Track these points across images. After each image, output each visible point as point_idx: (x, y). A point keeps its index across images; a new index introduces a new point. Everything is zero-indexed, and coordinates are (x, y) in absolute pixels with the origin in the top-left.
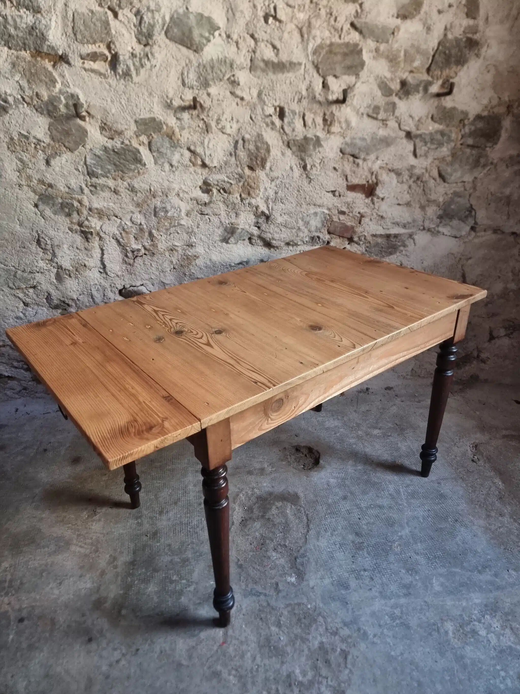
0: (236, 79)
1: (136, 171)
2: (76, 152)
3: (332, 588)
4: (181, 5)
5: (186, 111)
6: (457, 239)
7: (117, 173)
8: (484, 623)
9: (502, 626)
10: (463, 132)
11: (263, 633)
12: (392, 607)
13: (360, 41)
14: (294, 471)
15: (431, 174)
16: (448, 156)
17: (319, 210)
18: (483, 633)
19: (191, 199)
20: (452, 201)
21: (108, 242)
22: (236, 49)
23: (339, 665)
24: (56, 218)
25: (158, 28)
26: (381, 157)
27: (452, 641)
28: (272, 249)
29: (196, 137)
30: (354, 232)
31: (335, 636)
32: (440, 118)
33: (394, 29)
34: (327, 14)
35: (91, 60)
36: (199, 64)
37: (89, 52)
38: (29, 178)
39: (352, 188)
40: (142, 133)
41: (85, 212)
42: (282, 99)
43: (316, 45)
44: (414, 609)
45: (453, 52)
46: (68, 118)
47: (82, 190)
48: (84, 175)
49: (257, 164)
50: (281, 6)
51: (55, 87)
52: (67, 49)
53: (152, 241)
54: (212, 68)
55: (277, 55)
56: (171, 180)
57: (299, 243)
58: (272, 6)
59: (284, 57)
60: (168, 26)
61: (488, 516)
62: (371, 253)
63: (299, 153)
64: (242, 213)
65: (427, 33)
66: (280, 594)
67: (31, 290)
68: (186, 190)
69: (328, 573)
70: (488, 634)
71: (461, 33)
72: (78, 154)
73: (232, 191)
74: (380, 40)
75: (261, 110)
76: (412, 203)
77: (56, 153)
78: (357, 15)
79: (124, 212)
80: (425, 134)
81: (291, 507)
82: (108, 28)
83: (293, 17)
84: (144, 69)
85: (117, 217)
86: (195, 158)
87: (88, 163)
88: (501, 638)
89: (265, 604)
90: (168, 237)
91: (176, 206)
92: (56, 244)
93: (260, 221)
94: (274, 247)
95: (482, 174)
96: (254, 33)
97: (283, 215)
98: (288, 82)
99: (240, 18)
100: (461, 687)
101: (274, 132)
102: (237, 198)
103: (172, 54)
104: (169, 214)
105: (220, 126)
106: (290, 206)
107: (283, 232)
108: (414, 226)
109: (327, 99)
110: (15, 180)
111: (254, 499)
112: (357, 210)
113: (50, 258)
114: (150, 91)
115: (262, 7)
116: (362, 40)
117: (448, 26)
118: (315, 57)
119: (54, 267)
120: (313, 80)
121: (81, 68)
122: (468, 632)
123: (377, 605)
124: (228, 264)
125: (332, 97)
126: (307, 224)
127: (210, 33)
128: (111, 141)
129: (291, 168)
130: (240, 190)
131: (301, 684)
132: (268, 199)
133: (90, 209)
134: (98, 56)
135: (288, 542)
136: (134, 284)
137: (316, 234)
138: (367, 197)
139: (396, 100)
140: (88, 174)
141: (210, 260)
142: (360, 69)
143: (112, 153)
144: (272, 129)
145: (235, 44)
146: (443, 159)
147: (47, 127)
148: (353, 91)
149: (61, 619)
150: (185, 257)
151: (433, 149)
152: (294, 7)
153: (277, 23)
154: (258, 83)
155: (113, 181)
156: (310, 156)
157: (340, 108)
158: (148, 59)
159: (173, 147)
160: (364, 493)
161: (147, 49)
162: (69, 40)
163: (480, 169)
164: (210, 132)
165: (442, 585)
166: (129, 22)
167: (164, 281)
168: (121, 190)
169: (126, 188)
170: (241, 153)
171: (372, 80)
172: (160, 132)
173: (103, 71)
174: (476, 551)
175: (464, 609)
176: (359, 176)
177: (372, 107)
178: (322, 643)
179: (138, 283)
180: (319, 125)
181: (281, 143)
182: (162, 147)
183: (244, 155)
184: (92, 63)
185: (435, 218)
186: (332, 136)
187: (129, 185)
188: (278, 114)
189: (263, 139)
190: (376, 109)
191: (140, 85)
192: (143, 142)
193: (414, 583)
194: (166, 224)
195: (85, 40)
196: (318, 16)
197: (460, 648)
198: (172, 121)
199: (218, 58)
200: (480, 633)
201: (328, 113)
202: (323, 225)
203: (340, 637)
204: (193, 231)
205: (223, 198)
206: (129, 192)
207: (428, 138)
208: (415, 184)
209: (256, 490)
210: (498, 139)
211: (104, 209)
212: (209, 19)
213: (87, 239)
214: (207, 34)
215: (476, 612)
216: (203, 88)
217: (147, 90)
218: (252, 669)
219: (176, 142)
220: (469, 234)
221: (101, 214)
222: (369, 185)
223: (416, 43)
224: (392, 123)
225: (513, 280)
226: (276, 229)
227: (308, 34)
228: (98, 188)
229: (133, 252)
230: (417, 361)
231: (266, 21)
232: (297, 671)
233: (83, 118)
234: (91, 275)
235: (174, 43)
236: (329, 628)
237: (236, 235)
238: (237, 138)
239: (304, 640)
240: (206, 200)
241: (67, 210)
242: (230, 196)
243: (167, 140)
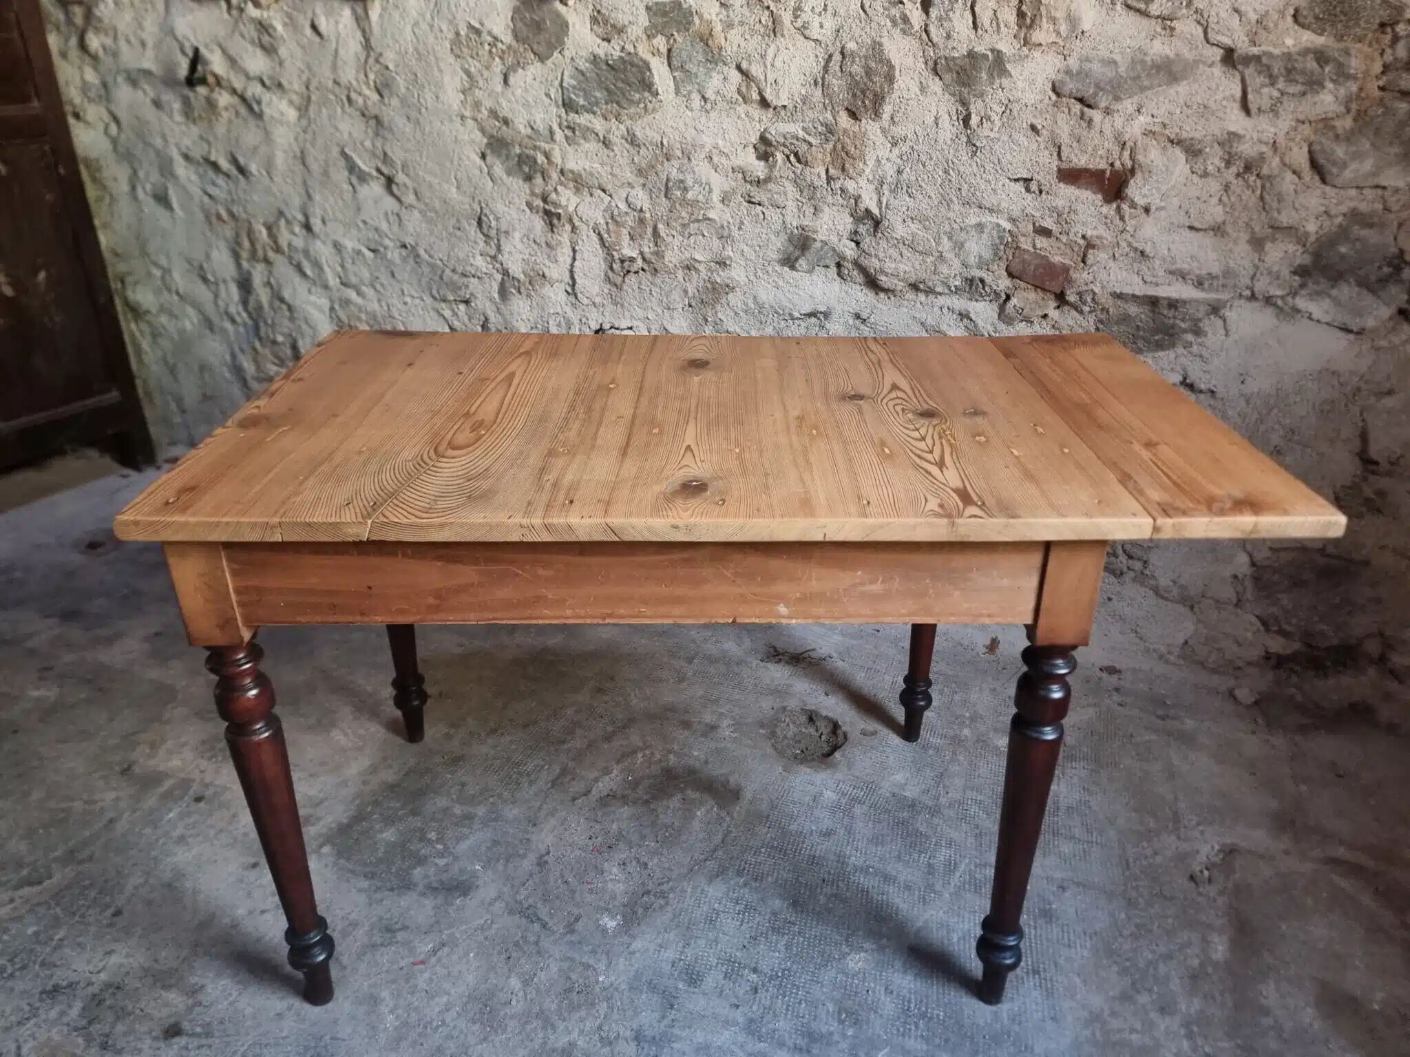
1: (642, 105)
2: (549, 62)
6: (1351, 336)
7: (610, 107)
10: (1388, 57)
11: (492, 980)
15: (1288, 160)
16: (1340, 117)
17: (989, 219)
19: (733, 170)
20: (1343, 233)
21: (584, 238)
24: (509, 180)
26: (1150, 107)
28: (882, 295)
30: (1069, 281)
31: (604, 1046)
32: (1317, 18)
38: (477, 105)
39: (1070, 176)
40: (657, 32)
41: (555, 176)
47: (552, 133)
48: (558, 107)
49: (865, 106)
53: (656, 245)
56: (700, 127)
57: (939, 290)
63: (957, 88)
64: (826, 209)
66: (569, 936)
67: (462, 307)
68: (726, 151)
69: (681, 944)
72: (552, 66)
73: (809, 159)
76: (1229, 229)
77: (519, 62)
79: (616, 183)
80: (1270, 55)
81: (711, 808)
85: (604, 191)
86: (748, 87)
87: (565, 84)
90: (685, 242)
91: (704, 181)
92: (503, 229)
93: (862, 229)
94: (886, 291)
97: (909, 221)
101: (908, 38)
102: (819, 176)
104: (690, 195)
105: (799, 24)
106: (922, 204)
107: (904, 260)
108: (1225, 286)
110: (456, 107)
111: (655, 769)
112: (1078, 229)
113: (493, 254)
119: (497, 270)
123: (726, 1037)
124: (788, 311)
126: (959, 246)
128: (606, 44)
129: (937, 120)
130: (828, 159)
132: (882, 184)
133: (562, 172)
135: (656, 861)
136: (617, 324)
137: (978, 273)
138: (1108, 200)
140: (564, 105)
141: (755, 298)
143: (605, 67)
144: (904, 32)
146: (1325, 123)
147: (510, 14)
150: (709, 286)
151: (1294, 95)
155: (603, 122)
156: (981, 95)
159: (710, 62)
160: (877, 840)
164: (779, 36)
167: (670, 329)
168: (615, 139)
169: (622, 137)
170: (834, 81)
172: (688, 30)
174: (1029, 1048)
176: (1090, 151)
178: (572, 1045)
179: (625, 324)
180: (1006, 26)
181: (921, 65)
182: (691, 60)
183: (840, 86)
185: (1285, 272)
186: (1036, 54)
187: (628, 131)
189: (882, 53)
192: (658, 50)
193: (836, 1037)
194: (684, 214)
198: (711, 10)
202: (996, 254)
204: (729, 236)
205: (794, 172)
206: (627, 146)
207: (1278, 67)
208: (1240, 181)
209: (671, 757)
211: (583, 173)
213: (552, 227)
218: (430, 1022)
219: (715, 51)
220: (1393, 327)
221: (579, 182)
222: (1115, 173)
224: (1187, 27)
226: (891, 251)
228: (578, 133)
229: (622, 261)
230: (1201, 626)
233: (564, 1)
234: (551, 294)
236: (606, 1028)
237: (811, 255)
238: (831, 49)
239: (548, 1024)
240: (759, 174)
241: (527, 169)
242: (807, 171)
243: (700, 46)
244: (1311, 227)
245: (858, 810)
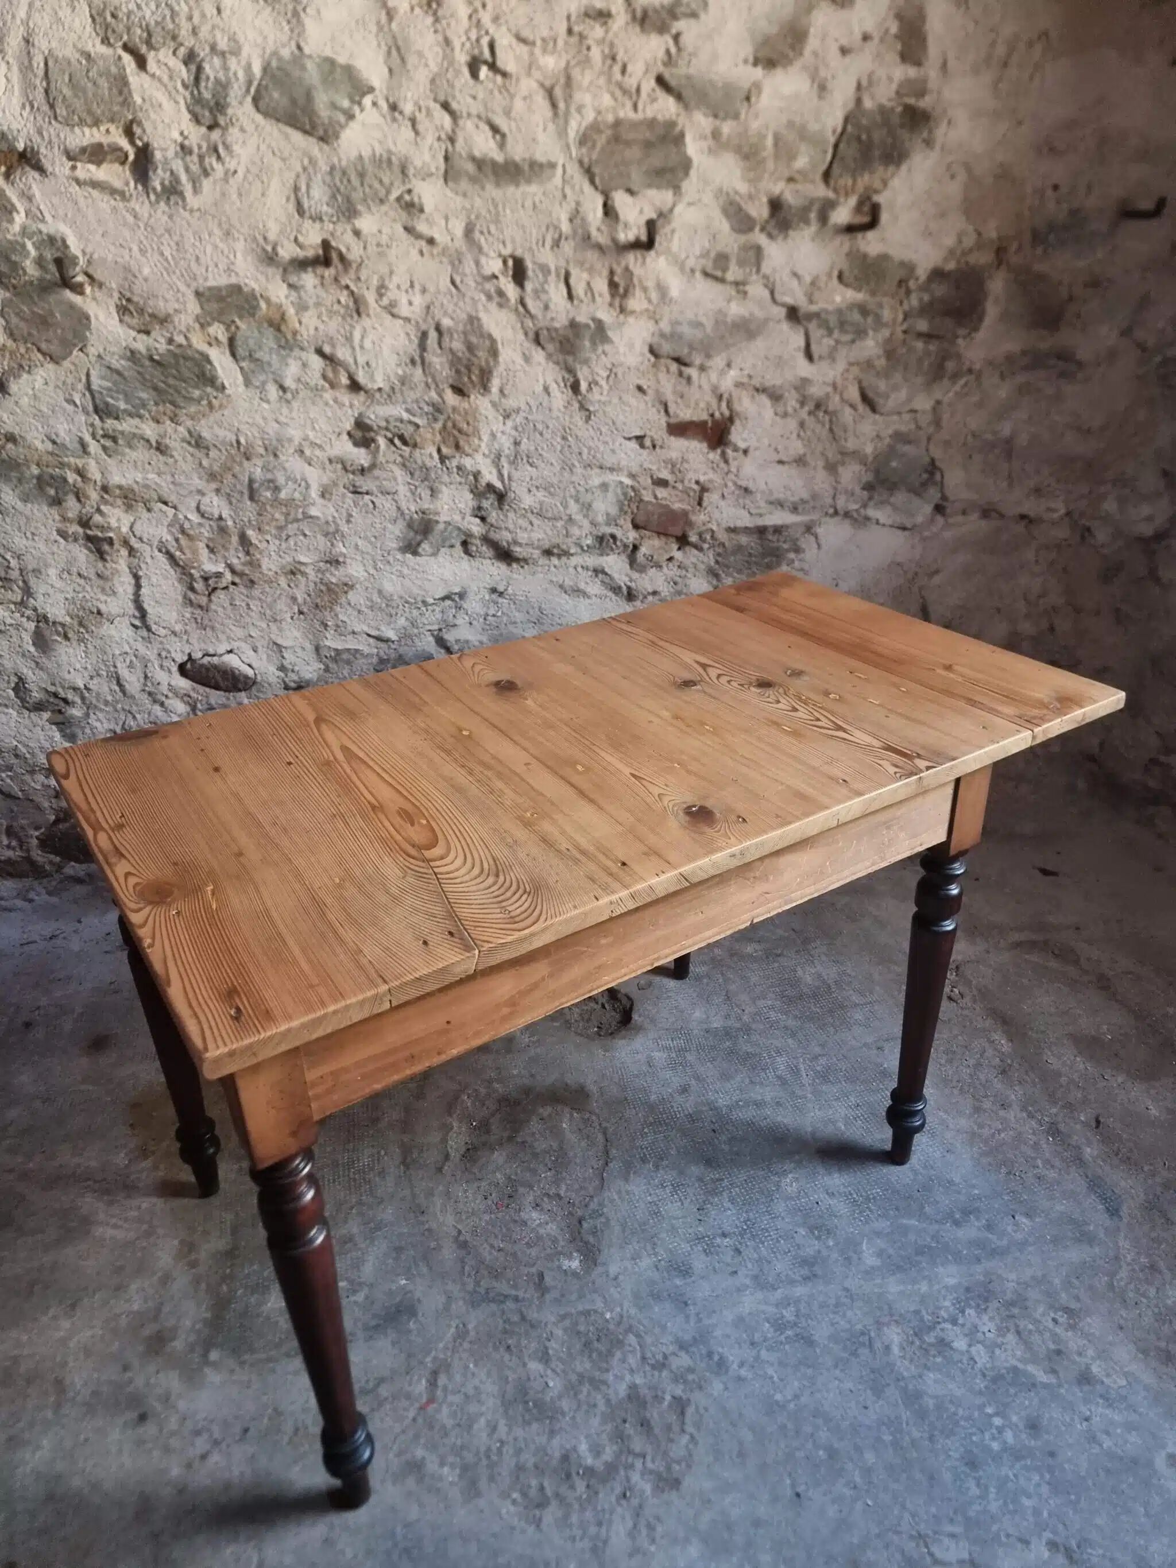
0: (416, 200)
1: (204, 402)
2: (66, 364)
3: (656, 1276)
4: (285, 38)
5: (310, 269)
6: (907, 533)
7: (161, 408)
8: (963, 1325)
9: (999, 1329)
10: (906, 307)
11: (512, 1376)
12: (777, 1306)
13: (678, 115)
14: (579, 1040)
15: (846, 396)
16: (879, 357)
17: (611, 478)
18: (960, 1344)
19: (330, 461)
20: (891, 452)
21: (149, 560)
22: (413, 134)
23: (669, 1428)
24: (27, 508)
25: (236, 91)
26: (737, 361)
27: (899, 1364)
28: (515, 565)
29: (333, 326)
30: (690, 524)
31: (660, 1371)
32: (856, 278)
33: (749, 91)
34: (605, 57)
35: (90, 162)
36: (333, 168)
37: (85, 143)
39: (679, 429)
40: (214, 319)
41: (94, 495)
42: (518, 239)
43: (584, 124)
44: (822, 1306)
45: (877, 136)
46: (45, 288)
47: (83, 445)
48: (87, 414)
49: (472, 382)
50: (504, 40)
51: (11, 221)
52: (36, 139)
53: (248, 553)
54: (362, 175)
55: (502, 146)
56: (282, 419)
57: (572, 551)
58: (485, 41)
59: (517, 151)
60: (259, 85)
61: (977, 1110)
62: (728, 567)
63: (561, 357)
64: (444, 488)
65: (820, 97)
66: (548, 1297)
68: (318, 442)
69: (649, 1247)
70: (970, 1346)
71: (893, 95)
72: (73, 368)
73: (418, 440)
74: (721, 114)
75: (473, 266)
76: (808, 458)
77: (21, 366)
78: (669, 60)
79: (182, 492)
80: (827, 311)
81: (572, 1115)
82: (126, 90)
83: (531, 66)
84: (211, 178)
85: (166, 503)
86: (335, 372)
87: (94, 387)
88: (997, 1352)
89: (516, 1318)
90: (284, 545)
91: (298, 477)
92: (30, 568)
93: (486, 504)
94: (517, 560)
95: (951, 394)
96: (450, 100)
97: (534, 489)
98: (528, 203)
99: (416, 67)
100: (915, 1455)
101: (504, 311)
102: (431, 456)
103: (269, 146)
104: (283, 495)
105: (385, 301)
106: (548, 472)
107: (536, 528)
108: (814, 508)
109: (614, 241)
111: (491, 1104)
112: (692, 476)
113: (19, 599)
114: (225, 226)
115: (463, 44)
116: (683, 113)
117: (864, 83)
118: (584, 150)
119: (28, 618)
120: (581, 199)
121: (68, 178)
122: (930, 1345)
123: (750, 1302)
124: (419, 599)
125: (626, 236)
126: (587, 508)
127: (352, 101)
128: (144, 337)
129: (546, 389)
130: (438, 438)
131: (589, 1472)
132: (499, 457)
133: (105, 489)
134: (106, 153)
135: (564, 1187)
136: (211, 651)
137: (609, 530)
138: (713, 447)
139: (762, 239)
140: (97, 410)
141: (380, 592)
142: (681, 175)
143: (147, 363)
144: (500, 306)
145: (409, 124)
146: (869, 364)
148: (669, 223)
149: (77, 1380)
150: (323, 588)
151: (846, 343)
152: (533, 44)
153: (499, 79)
154: (463, 208)
155: (154, 425)
156: (586, 362)
157: (644, 258)
158: (219, 158)
159: (283, 348)
160: (725, 1077)
161: (216, 135)
162: (39, 118)
163: (946, 382)
164: (364, 316)
165: (880, 1254)
166: (171, 78)
167: (280, 641)
168: (173, 443)
169: (183, 440)
170: (435, 359)
171: (708, 198)
172: (253, 315)
173: (118, 184)
174: (951, 1182)
175: (923, 1299)
176: (692, 405)
177: (713, 255)
178: (633, 1387)
179: (222, 648)
180: (600, 295)
181: (521, 336)
182: (260, 348)
183: (441, 364)
184: (92, 167)
185: (858, 490)
186: (631, 320)
187: (190, 432)
188: (511, 273)
189: (480, 326)
190: (722, 259)
191: (203, 213)
192: (216, 339)
193: (825, 1253)
194: (277, 516)
195: (76, 118)
196: (586, 62)
197: (914, 1377)
198: (278, 292)
199: (374, 155)
200: (955, 1345)
201: (619, 270)
202: (621, 510)
203: (672, 1371)
204: (337, 531)
205: (401, 456)
206: (191, 449)
207: (833, 320)
208: (812, 418)
209: (496, 1085)
210: (981, 319)
211: (135, 487)
212: (349, 71)
213: (101, 555)
214: (346, 103)
215: (947, 1303)
216: (342, 219)
217: (220, 224)
218: (489, 1449)
219: (289, 336)
220: (932, 520)
221: (129, 498)
222: (715, 423)
223: (797, 119)
224: (757, 290)
225: (1027, 616)
226: (521, 522)
227: (566, 101)
228: (120, 442)
229: (206, 579)
231: (474, 74)
232: (583, 1447)
233: (78, 289)
234: (113, 632)
235: (273, 122)
236: (649, 1355)
237: (435, 537)
238: (424, 327)
239: (597, 1384)
240: (362, 462)
241: (52, 492)
242: (417, 453)
243: (270, 332)
244: (869, 449)
245: (690, 1057)
